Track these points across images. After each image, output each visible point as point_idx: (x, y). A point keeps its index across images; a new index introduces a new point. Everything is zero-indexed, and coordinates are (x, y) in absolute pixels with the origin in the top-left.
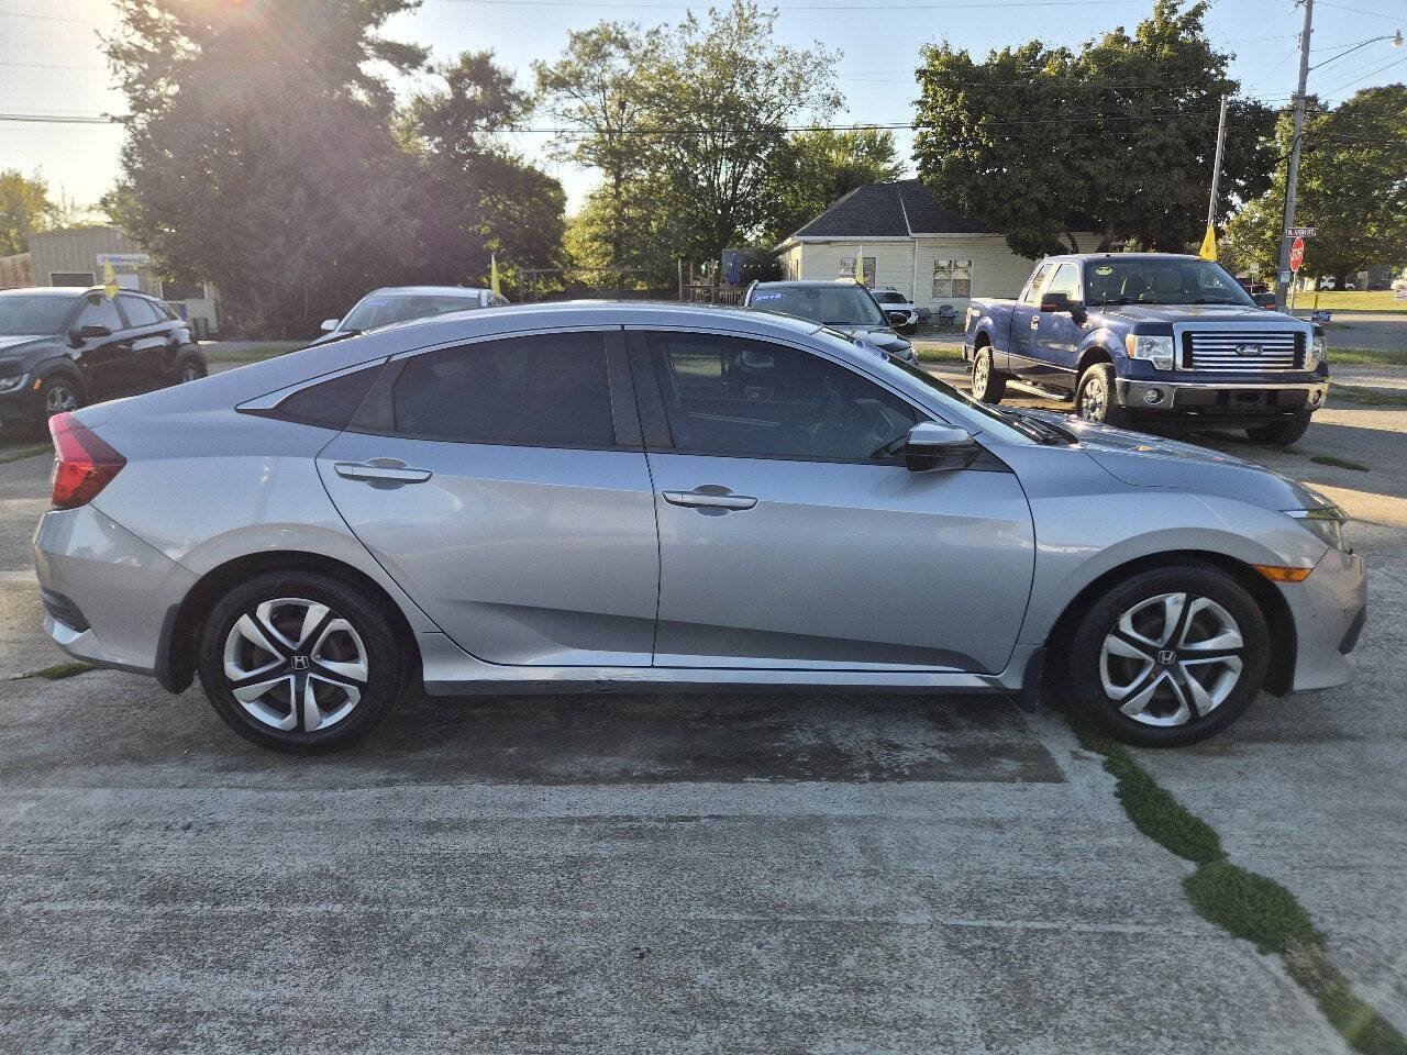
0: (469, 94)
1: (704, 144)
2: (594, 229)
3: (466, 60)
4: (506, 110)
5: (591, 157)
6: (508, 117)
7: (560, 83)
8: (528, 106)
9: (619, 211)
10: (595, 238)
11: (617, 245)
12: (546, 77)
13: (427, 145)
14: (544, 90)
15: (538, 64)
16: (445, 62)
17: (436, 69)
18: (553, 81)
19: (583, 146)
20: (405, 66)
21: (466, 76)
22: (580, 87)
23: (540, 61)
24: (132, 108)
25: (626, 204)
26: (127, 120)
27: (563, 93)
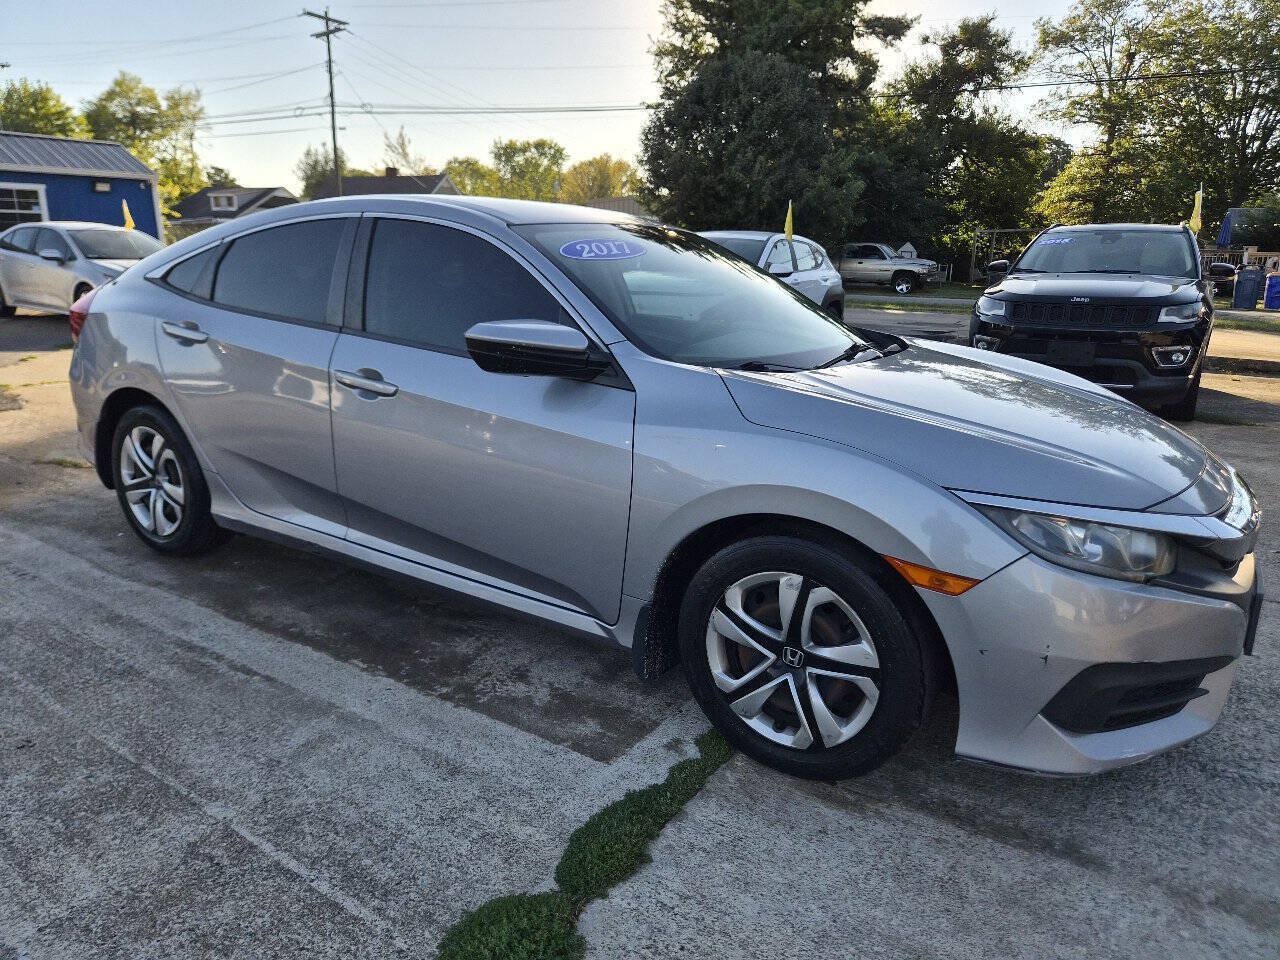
0: (961, 60)
1: (1232, 91)
2: (1075, 188)
3: (965, 28)
4: (995, 74)
5: (1082, 113)
6: (998, 80)
7: (1062, 39)
8: (1021, 64)
9: (1106, 168)
10: (1071, 198)
11: (1097, 203)
12: (1048, 35)
13: (912, 112)
14: (1045, 49)
15: (1042, 22)
16: (942, 31)
17: (931, 39)
18: (1054, 39)
19: (1074, 103)
20: (890, 38)
21: (960, 42)
22: (1084, 40)
23: (1045, 19)
24: (662, 97)
25: (1115, 161)
26: (659, 106)
27: (1065, 50)
